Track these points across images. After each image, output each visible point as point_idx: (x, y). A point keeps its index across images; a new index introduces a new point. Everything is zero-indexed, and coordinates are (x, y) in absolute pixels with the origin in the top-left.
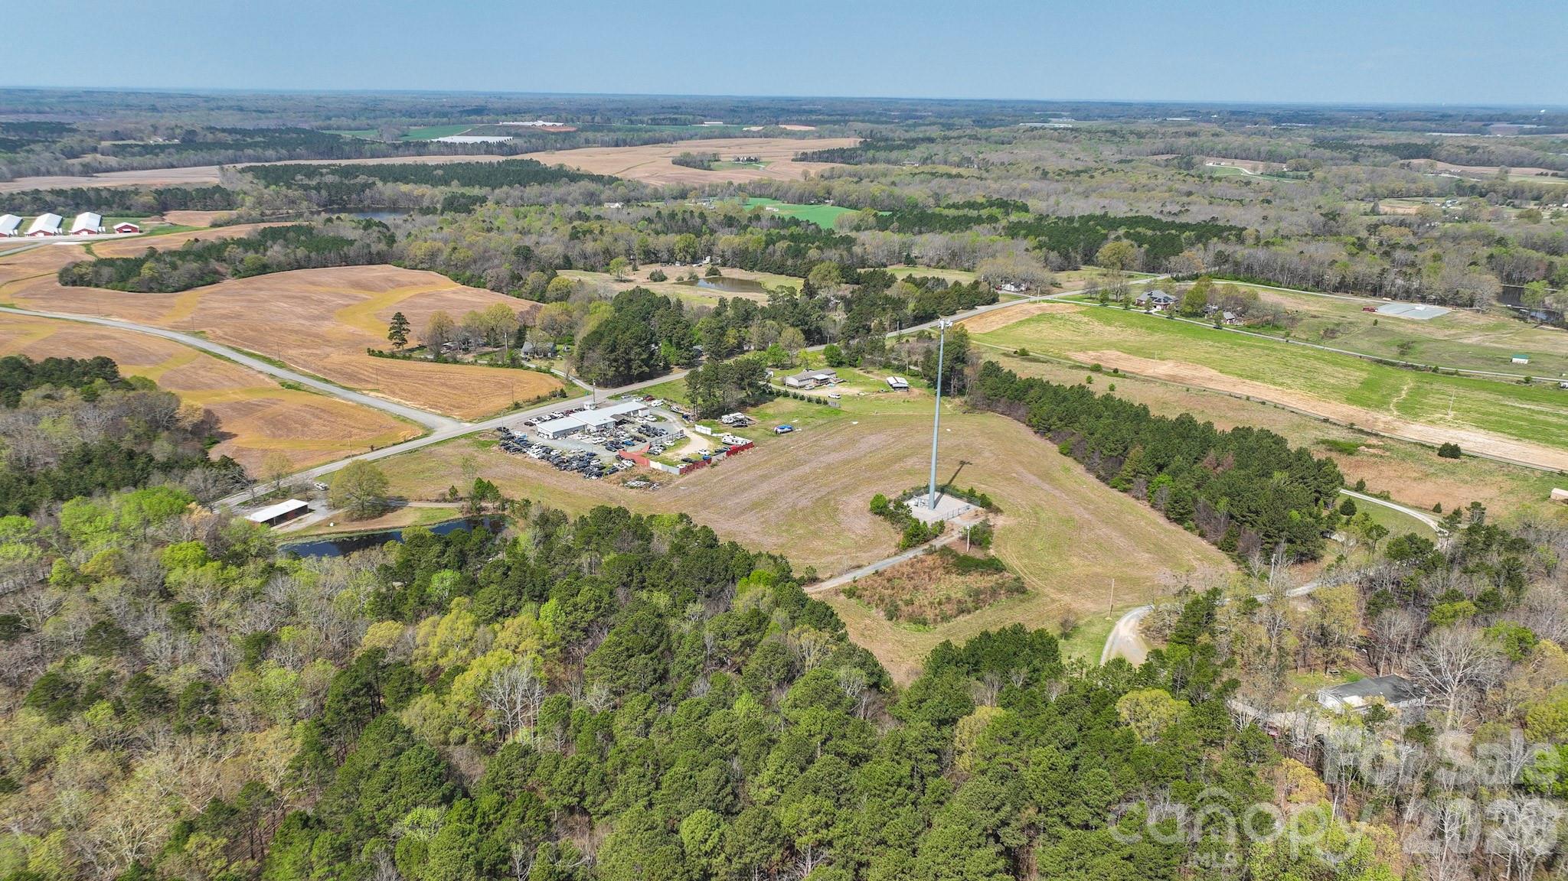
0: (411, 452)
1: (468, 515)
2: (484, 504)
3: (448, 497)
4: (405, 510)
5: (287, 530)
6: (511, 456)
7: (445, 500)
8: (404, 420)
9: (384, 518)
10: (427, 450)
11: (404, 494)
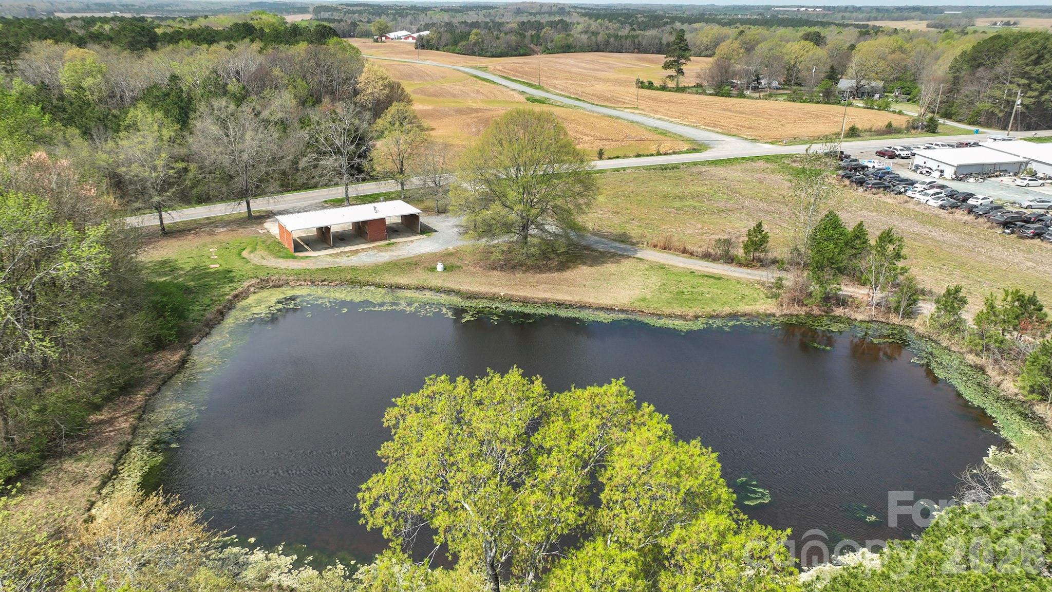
0: (664, 168)
1: (796, 309)
2: (848, 289)
3: (740, 252)
4: (626, 265)
5: (355, 261)
6: (868, 195)
7: (730, 259)
8: (664, 133)
9: (569, 274)
10: (695, 170)
11: (634, 231)
